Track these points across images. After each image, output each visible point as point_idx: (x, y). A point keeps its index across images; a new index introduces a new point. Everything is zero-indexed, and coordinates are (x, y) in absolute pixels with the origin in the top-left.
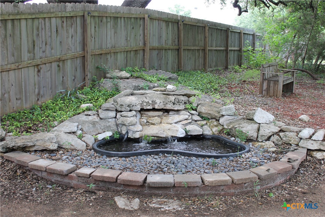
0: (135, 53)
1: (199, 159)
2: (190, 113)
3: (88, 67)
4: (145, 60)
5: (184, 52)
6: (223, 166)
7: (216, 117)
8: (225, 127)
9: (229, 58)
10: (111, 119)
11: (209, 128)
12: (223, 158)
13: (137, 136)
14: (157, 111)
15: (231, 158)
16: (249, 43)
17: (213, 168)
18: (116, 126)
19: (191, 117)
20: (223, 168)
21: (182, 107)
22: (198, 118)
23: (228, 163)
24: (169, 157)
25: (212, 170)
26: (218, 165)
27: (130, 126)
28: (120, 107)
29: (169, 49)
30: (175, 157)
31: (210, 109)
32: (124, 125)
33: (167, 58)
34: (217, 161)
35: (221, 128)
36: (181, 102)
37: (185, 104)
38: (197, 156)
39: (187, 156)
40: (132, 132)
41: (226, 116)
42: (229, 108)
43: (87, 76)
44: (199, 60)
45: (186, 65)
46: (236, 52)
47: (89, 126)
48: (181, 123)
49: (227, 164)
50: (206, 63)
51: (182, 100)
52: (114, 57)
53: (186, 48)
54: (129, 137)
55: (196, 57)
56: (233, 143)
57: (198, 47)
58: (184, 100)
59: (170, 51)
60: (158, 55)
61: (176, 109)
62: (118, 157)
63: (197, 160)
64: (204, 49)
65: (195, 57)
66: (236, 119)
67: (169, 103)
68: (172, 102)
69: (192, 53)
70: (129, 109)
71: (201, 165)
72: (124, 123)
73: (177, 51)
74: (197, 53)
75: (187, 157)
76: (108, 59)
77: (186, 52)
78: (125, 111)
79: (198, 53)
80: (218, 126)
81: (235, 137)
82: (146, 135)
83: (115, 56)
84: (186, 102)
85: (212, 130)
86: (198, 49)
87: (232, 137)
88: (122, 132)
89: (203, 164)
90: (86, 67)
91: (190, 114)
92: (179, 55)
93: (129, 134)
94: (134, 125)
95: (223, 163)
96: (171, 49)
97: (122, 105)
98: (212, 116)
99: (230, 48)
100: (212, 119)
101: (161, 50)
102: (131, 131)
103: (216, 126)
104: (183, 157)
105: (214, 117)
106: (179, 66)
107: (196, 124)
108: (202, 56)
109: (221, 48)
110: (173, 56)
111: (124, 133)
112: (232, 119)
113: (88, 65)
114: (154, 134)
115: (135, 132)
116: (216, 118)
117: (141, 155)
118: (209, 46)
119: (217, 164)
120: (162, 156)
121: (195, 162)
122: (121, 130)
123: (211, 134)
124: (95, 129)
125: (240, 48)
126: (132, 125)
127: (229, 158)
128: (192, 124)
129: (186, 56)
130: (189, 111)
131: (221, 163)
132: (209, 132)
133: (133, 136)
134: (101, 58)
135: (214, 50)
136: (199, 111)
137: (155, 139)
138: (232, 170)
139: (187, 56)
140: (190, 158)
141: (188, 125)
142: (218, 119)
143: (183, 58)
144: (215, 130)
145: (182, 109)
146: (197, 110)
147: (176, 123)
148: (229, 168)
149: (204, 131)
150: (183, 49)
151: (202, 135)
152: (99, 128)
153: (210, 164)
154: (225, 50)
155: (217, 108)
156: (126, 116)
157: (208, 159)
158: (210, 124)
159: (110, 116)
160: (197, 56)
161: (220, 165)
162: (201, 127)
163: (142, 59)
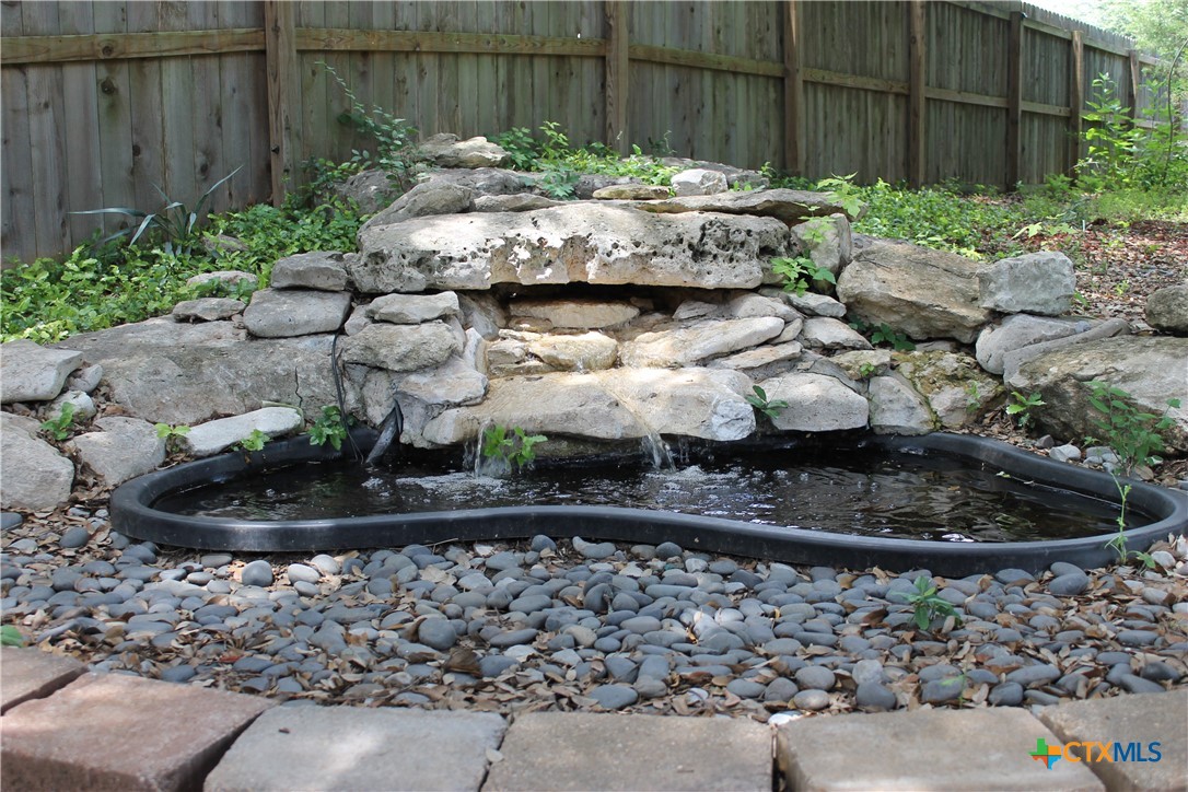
0: (553, 73)
1: (812, 580)
2: (798, 308)
3: (284, 106)
4: (609, 108)
5: (811, 95)
6: (1003, 634)
7: (958, 322)
8: (1016, 380)
9: (1023, 149)
10: (315, 338)
11: (908, 394)
12: (1002, 574)
13: (446, 431)
14: (601, 302)
15: (1069, 574)
16: (1109, 86)
17: (914, 653)
18: (332, 379)
19: (797, 324)
20: (1002, 655)
21: (744, 272)
22: (844, 333)
23: (1046, 612)
24: (598, 560)
25: (908, 669)
26: (958, 625)
27: (408, 372)
28: (370, 266)
29: (735, 74)
30: (643, 565)
31: (914, 281)
32: (381, 369)
33: (727, 115)
34: (956, 591)
35: (984, 389)
36: (742, 244)
37: (766, 258)
38: (803, 558)
39: (733, 556)
40: (419, 410)
41: (1020, 320)
42: (1037, 265)
43: (277, 151)
44: (882, 143)
45: (821, 158)
46: (1052, 126)
47: (157, 373)
48: (736, 360)
49: (1034, 621)
50: (916, 160)
51: (749, 232)
52: (441, 78)
53: (818, 75)
54: (403, 439)
55: (870, 124)
56: (1071, 475)
57: (875, 81)
58: (759, 234)
59: (741, 82)
60: (681, 93)
61: (709, 282)
62: (228, 558)
63: (800, 587)
64: (906, 92)
65: (862, 125)
66: (1081, 336)
67: (668, 249)
68: (685, 245)
69: (849, 108)
70: (419, 278)
71: (822, 623)
72: (376, 355)
73: (775, 86)
74: (874, 107)
75: (727, 564)
76: (404, 81)
77: (820, 95)
78: (396, 291)
79: (877, 110)
80: (965, 378)
81: (1079, 443)
82: (502, 428)
83: (446, 74)
84: (773, 243)
85: (928, 404)
86: (876, 92)
87: (1059, 440)
88: (365, 414)
89: (834, 617)
90: (272, 107)
91: (794, 312)
92: (784, 108)
93: (406, 426)
94: (434, 366)
95: (1002, 610)
96: (747, 75)
97: (378, 257)
98: (927, 319)
99: (1023, 106)
100: (929, 340)
101: (696, 76)
102: (417, 404)
103: (954, 379)
104: (695, 562)
105: (940, 325)
106: (788, 155)
107: (828, 370)
108: (896, 124)
109: (987, 98)
110: (758, 109)
111: (379, 421)
112: (1054, 337)
113: (283, 97)
114: (552, 420)
115: (436, 413)
116: (955, 334)
117: (397, 547)
118: (927, 84)
119: (949, 622)
120: (546, 552)
121: (781, 597)
122: (362, 400)
123: (925, 429)
124: (195, 389)
125: (1071, 111)
126: (422, 369)
127: (1048, 575)
128: (807, 370)
129: (821, 115)
130: (793, 296)
131: (988, 610)
132: (909, 419)
133: (428, 435)
134: (364, 74)
135: (956, 103)
136: (850, 292)
137: (563, 454)
138: (1089, 675)
139: (825, 118)
140: (747, 571)
141: (777, 375)
142: (967, 339)
143: (804, 124)
144: (948, 404)
145: (750, 285)
146: (839, 289)
147: (704, 362)
148: (1056, 651)
149: (877, 407)
150: (805, 82)
151: (867, 432)
152: (221, 383)
153: (893, 619)
154: (1004, 112)
155: (961, 275)
156: (393, 314)
157: (881, 580)
158: (917, 369)
159: (307, 323)
160: (874, 122)
161: (974, 628)
162: (860, 386)
163: (593, 105)
